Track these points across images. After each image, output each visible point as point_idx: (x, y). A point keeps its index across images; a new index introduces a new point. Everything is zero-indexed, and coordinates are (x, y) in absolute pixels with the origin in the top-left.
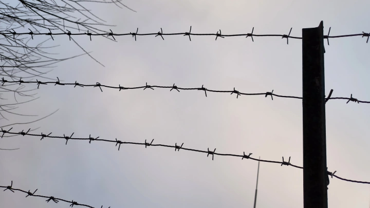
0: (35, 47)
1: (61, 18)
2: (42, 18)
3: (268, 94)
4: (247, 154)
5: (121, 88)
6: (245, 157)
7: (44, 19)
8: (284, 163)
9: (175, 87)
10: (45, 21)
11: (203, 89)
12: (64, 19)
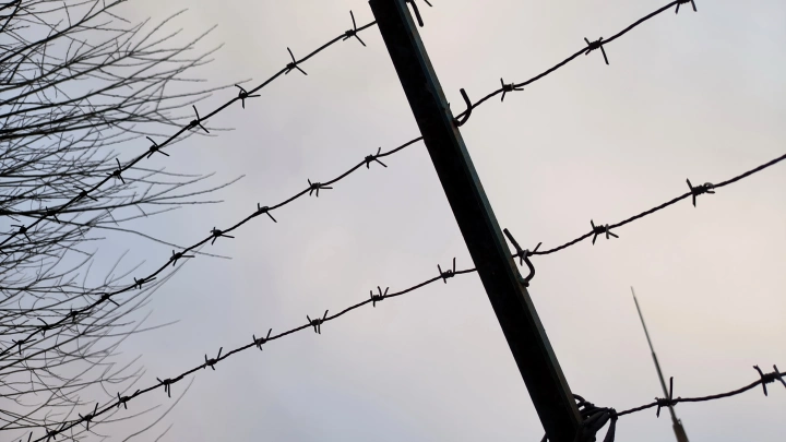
4: (376, 293)
6: (375, 299)
8: (445, 276)
11: (261, 211)
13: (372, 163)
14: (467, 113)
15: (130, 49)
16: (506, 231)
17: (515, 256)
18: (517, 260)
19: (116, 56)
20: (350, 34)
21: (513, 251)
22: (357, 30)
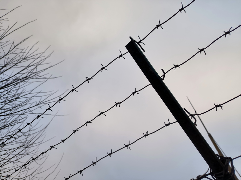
0: (29, 130)
1: (27, 109)
2: (18, 115)
3: (134, 93)
4: (145, 134)
5: (63, 141)
6: (145, 136)
7: (20, 115)
8: (167, 125)
9: (87, 122)
10: (21, 115)
11: (101, 113)
12: (28, 108)
13: (135, 94)
14: (164, 75)
15: (24, 57)
16: (184, 109)
17: (189, 116)
18: (190, 117)
19: (20, 60)
20: (120, 56)
21: (188, 115)
22: (122, 55)
